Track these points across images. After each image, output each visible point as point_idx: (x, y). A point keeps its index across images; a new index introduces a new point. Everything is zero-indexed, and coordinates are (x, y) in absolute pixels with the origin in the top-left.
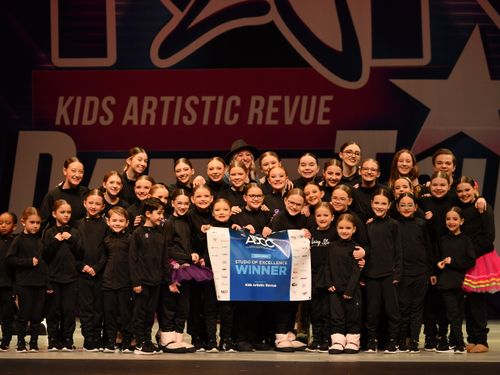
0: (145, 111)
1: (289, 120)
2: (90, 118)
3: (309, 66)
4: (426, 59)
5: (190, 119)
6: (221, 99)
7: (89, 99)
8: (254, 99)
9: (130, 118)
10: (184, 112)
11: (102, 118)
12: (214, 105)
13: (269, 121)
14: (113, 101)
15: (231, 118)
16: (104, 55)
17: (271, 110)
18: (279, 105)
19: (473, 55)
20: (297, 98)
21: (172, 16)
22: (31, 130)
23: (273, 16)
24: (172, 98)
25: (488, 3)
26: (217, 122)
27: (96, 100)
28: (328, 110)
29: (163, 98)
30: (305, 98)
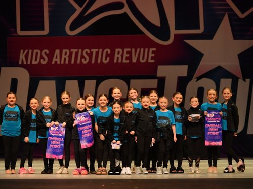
0: (63, 56)
1: (134, 61)
2: (36, 60)
3: (144, 34)
4: (201, 30)
5: (85, 60)
6: (101, 50)
7: (35, 51)
8: (117, 50)
9: (56, 60)
10: (82, 57)
11: (42, 60)
12: (97, 53)
13: (124, 61)
14: (47, 52)
15: (106, 60)
16: (43, 29)
17: (126, 55)
18: (130, 53)
19: (225, 27)
20: (138, 50)
21: (76, 10)
22: (6, 66)
23: (126, 9)
24: (77, 50)
25: (231, 1)
26: (99, 62)
27: (39, 51)
28: (153, 55)
29: (72, 50)
30: (142, 50)
